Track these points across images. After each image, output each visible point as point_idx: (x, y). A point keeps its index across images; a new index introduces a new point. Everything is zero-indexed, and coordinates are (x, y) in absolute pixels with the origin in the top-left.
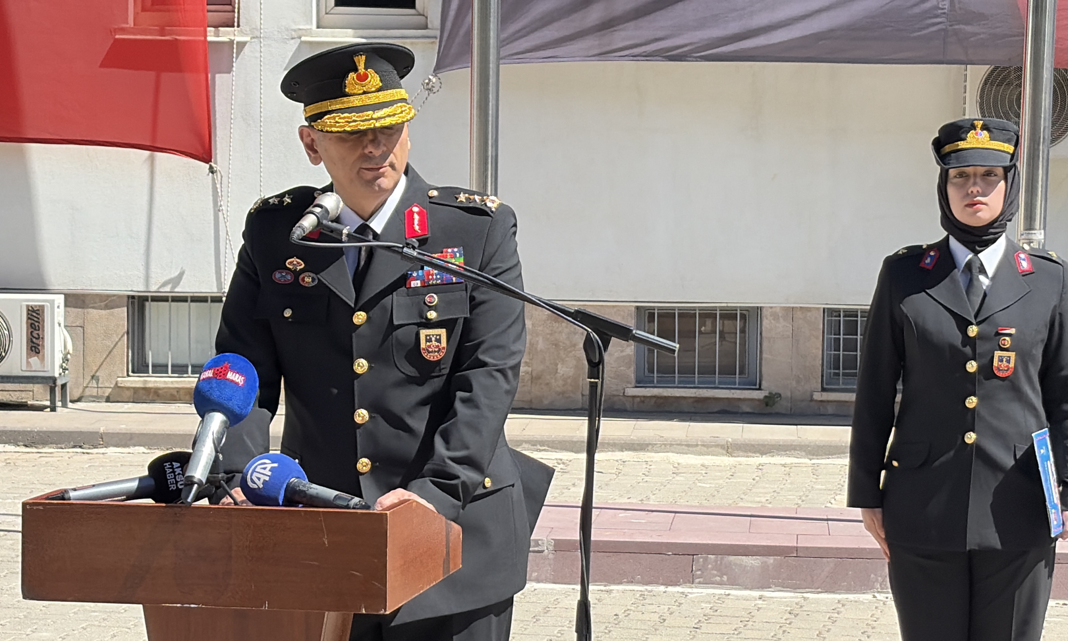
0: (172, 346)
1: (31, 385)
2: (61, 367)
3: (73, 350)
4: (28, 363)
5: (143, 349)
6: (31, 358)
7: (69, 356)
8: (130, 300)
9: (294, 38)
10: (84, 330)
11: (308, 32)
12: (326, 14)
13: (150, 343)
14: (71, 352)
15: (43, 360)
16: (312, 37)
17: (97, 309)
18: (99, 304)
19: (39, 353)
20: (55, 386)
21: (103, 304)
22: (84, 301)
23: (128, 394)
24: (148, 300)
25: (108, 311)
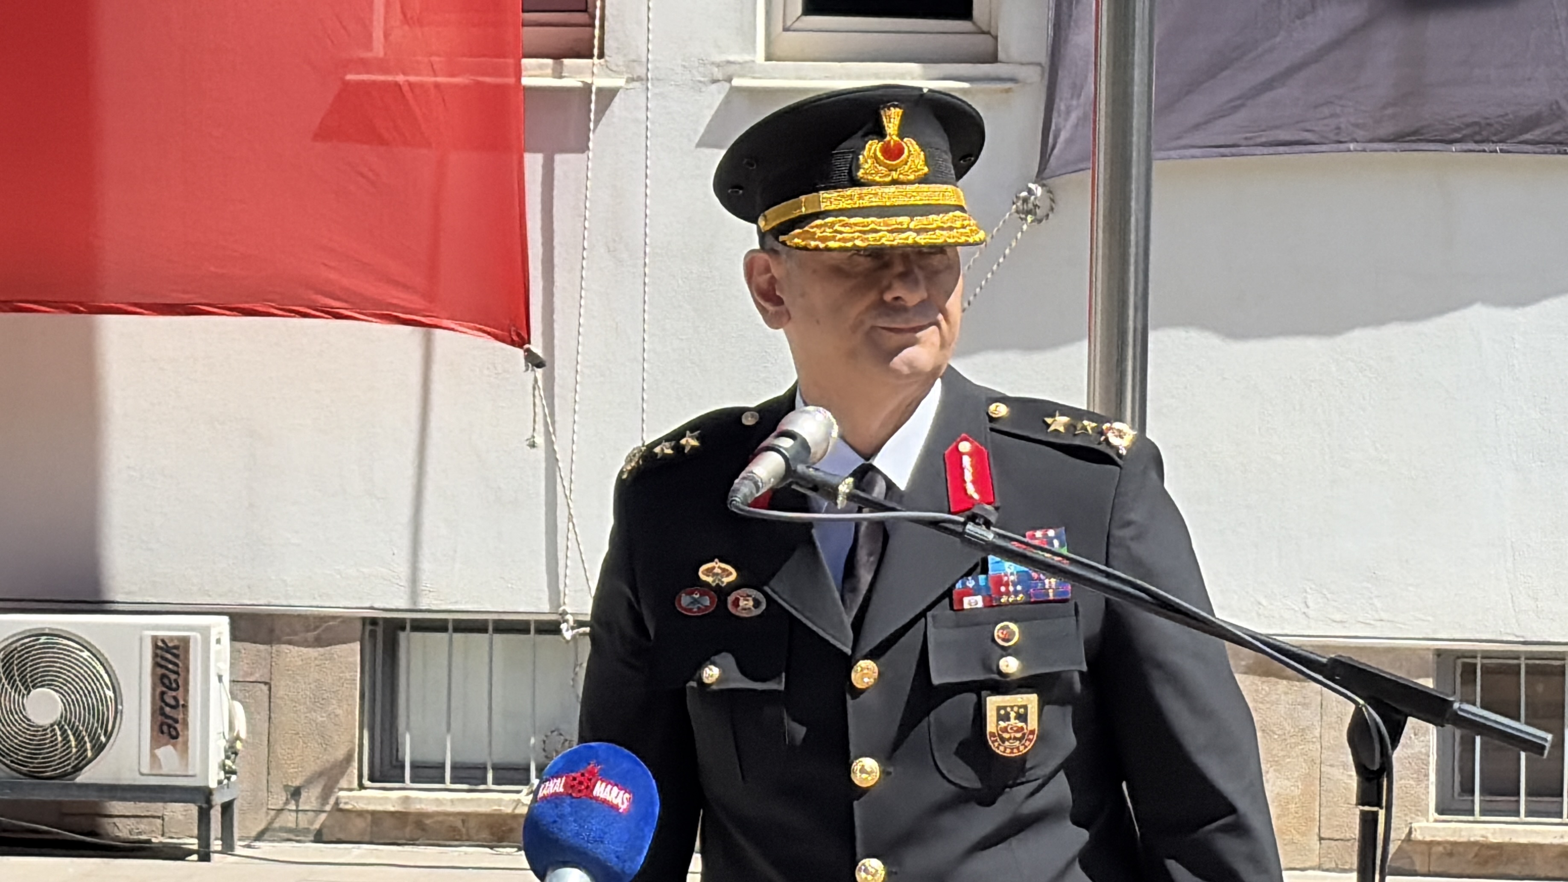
0: (453, 725)
1: (160, 804)
2: (223, 766)
3: (248, 732)
4: (153, 756)
5: (391, 733)
6: (159, 747)
7: (239, 745)
8: (368, 628)
9: (718, 81)
10: (270, 690)
11: (746, 68)
12: (786, 29)
13: (408, 717)
14: (243, 735)
15: (184, 751)
16: (754, 78)
17: (298, 646)
18: (302, 635)
19: (176, 737)
20: (211, 806)
21: (311, 635)
22: (272, 631)
23: (360, 824)
24: (403, 628)
25: (321, 650)
